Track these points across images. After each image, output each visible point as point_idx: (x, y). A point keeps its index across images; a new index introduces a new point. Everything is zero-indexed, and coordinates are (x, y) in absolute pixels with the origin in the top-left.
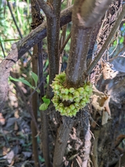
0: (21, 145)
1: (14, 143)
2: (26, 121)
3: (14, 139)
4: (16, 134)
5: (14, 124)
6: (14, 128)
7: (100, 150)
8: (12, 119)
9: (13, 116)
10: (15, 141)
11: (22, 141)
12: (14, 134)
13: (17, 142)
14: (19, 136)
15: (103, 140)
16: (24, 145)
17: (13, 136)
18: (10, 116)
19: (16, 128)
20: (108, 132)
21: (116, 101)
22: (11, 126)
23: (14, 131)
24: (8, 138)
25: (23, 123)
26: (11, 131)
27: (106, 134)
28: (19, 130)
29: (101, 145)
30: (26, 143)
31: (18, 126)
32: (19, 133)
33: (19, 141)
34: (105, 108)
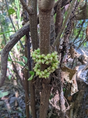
0: (19, 117)
1: (14, 115)
2: (23, 99)
3: (14, 112)
4: (16, 108)
5: (15, 102)
6: (14, 104)
8: (13, 98)
9: (14, 96)
10: (15, 114)
11: (20, 115)
12: (14, 109)
13: (16, 115)
14: (18, 110)
15: (77, 110)
16: (21, 117)
18: (12, 96)
19: (16, 104)
20: (80, 103)
21: (84, 79)
22: (12, 103)
23: (14, 106)
24: (10, 111)
26: (12, 107)
27: (79, 105)
28: (18, 106)
29: (75, 113)
30: (23, 116)
31: (18, 103)
32: (18, 108)
33: (18, 114)
34: (73, 81)
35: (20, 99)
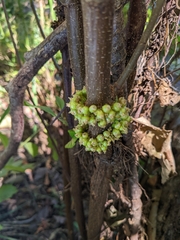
0: (52, 206)
2: (61, 173)
3: (43, 196)
4: (46, 190)
5: (44, 177)
6: (44, 181)
7: (160, 219)
8: (42, 169)
9: (43, 165)
10: (44, 200)
11: (54, 201)
12: (43, 190)
13: (47, 202)
14: (51, 193)
15: (166, 205)
16: (56, 206)
17: (42, 193)
18: (39, 165)
19: (47, 182)
20: (174, 192)
22: (40, 179)
23: (44, 186)
24: (36, 195)
25: (57, 176)
26: (40, 186)
27: (171, 196)
28: (50, 185)
29: (163, 211)
30: (59, 204)
31: (50, 179)
32: (50, 190)
33: (50, 201)
34: (165, 154)
35: (55, 173)
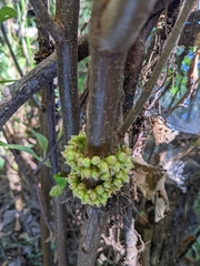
0: (25, 256)
1: (14, 253)
2: (34, 215)
3: (14, 245)
4: (17, 237)
5: (15, 220)
6: (14, 227)
7: (154, 262)
8: (11, 212)
9: (13, 207)
10: (16, 249)
11: (27, 250)
12: (13, 237)
13: (19, 251)
14: (23, 240)
15: (159, 245)
16: (31, 255)
17: (12, 241)
18: (8, 207)
19: (18, 227)
20: (166, 231)
21: (178, 180)
22: (9, 224)
23: (15, 232)
24: (4, 244)
25: (30, 218)
26: (9, 233)
27: (164, 235)
28: (22, 231)
29: (156, 253)
30: (33, 253)
31: (21, 223)
32: (22, 236)
33: (22, 249)
35: (28, 215)
